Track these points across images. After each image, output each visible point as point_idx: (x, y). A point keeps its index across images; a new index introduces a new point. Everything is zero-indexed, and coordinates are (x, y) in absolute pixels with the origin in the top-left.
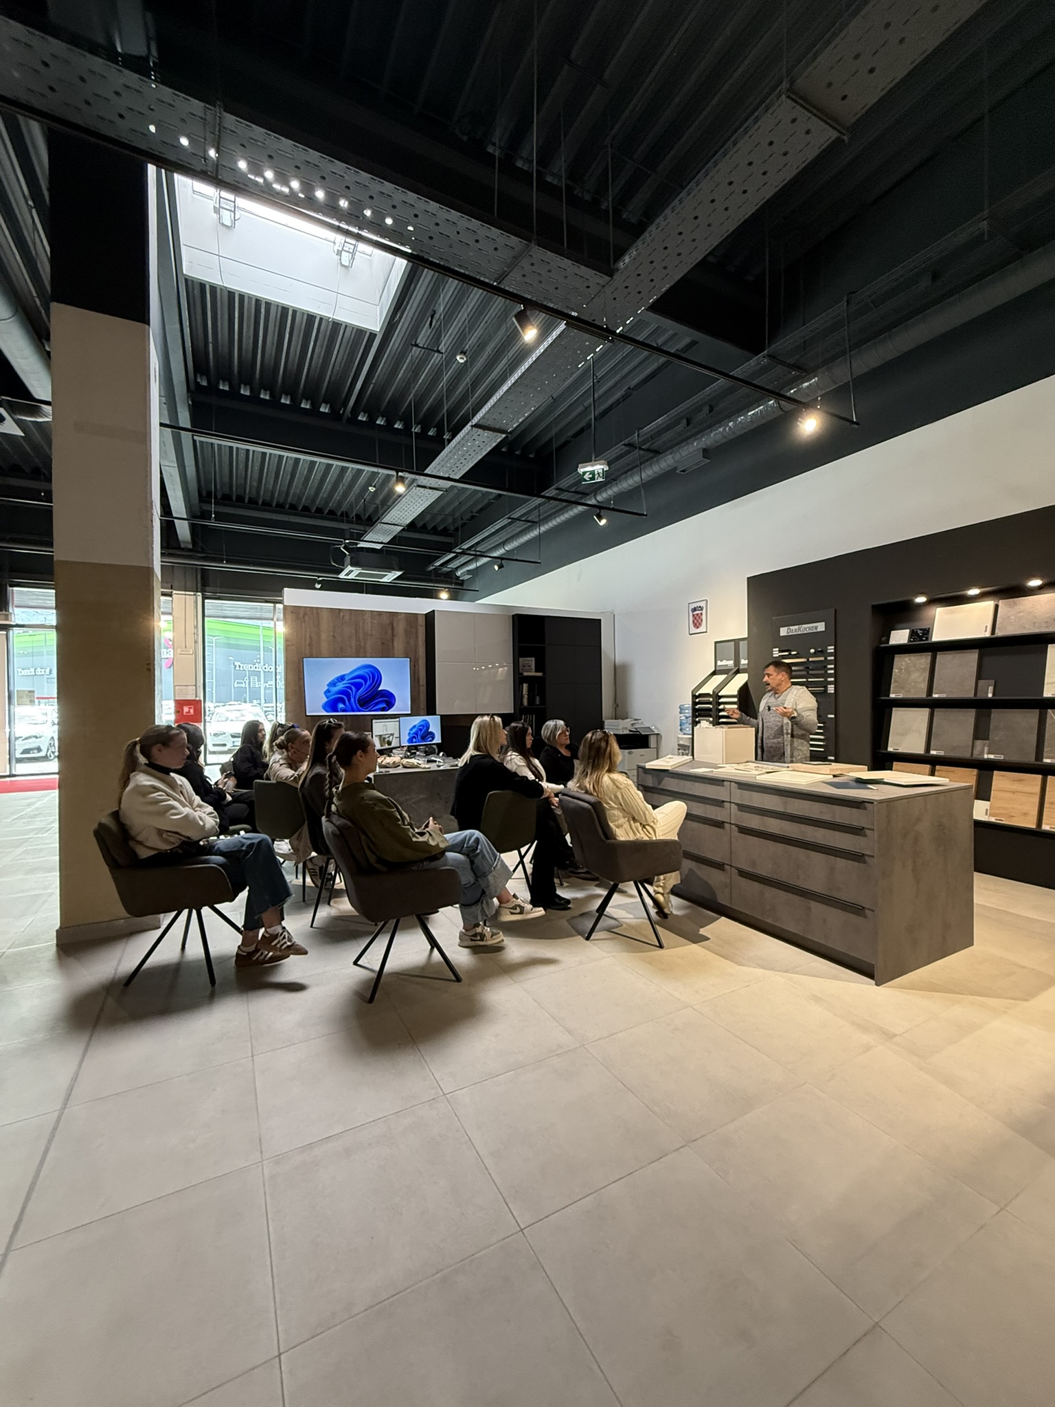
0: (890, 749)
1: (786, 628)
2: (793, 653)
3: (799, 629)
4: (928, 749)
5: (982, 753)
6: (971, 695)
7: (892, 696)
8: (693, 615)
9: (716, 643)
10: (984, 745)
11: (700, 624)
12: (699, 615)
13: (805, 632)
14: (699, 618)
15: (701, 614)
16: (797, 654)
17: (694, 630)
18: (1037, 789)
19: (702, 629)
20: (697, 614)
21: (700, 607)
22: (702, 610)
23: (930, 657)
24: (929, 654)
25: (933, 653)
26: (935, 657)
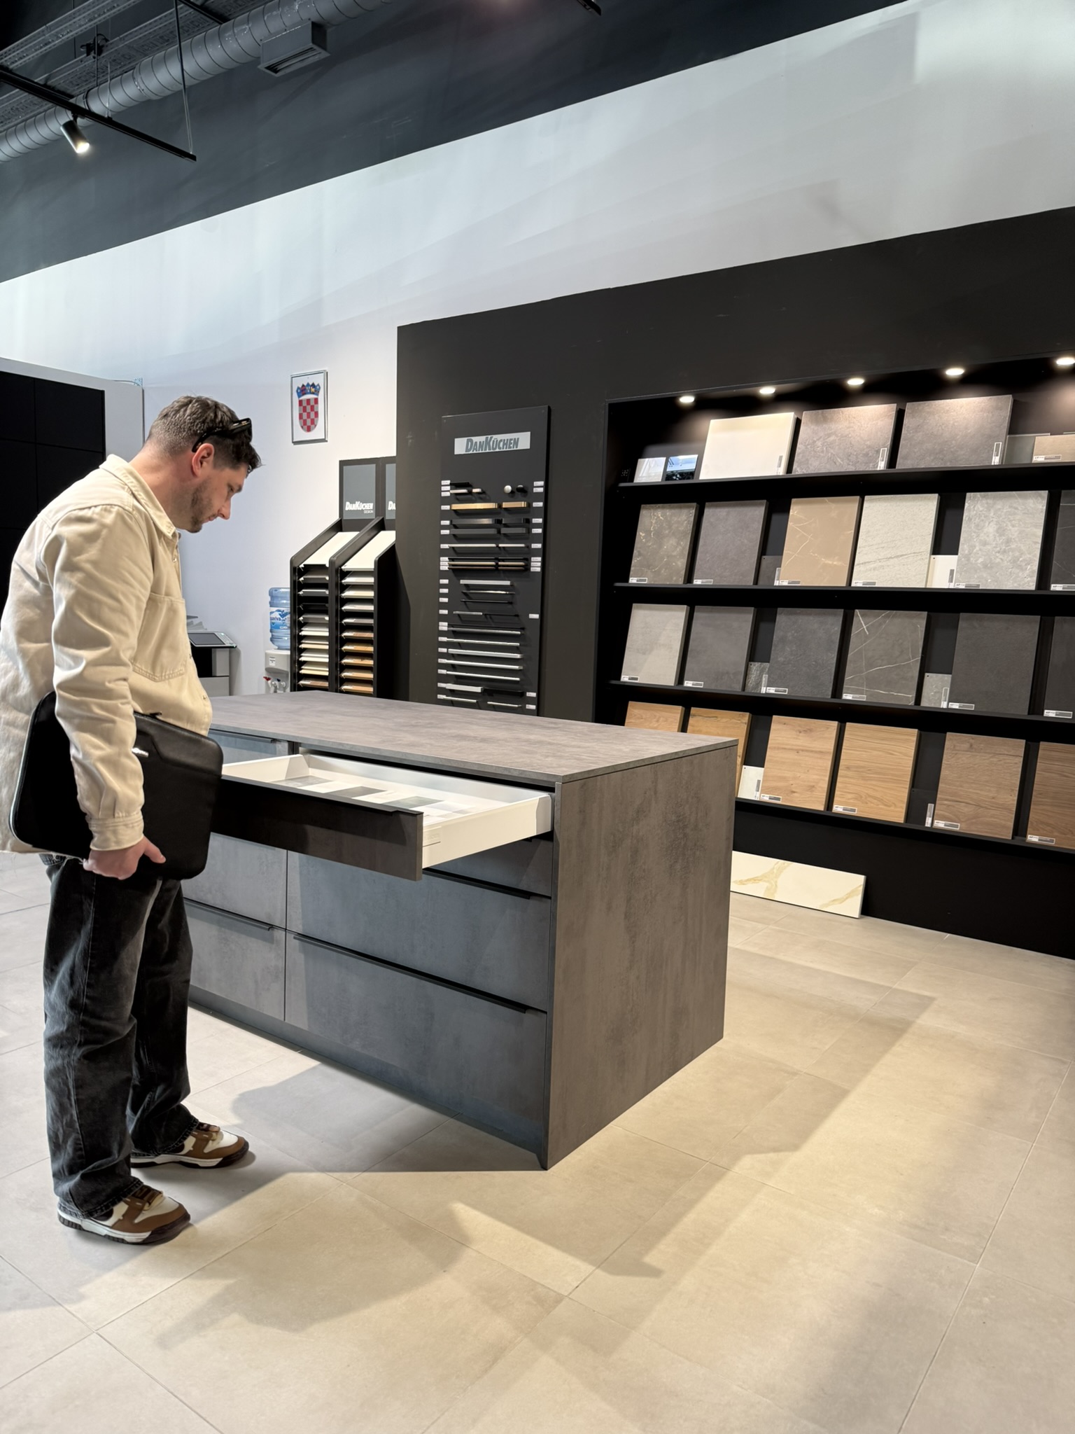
0: (625, 678)
1: (465, 439)
2: (475, 490)
3: (487, 442)
4: (681, 678)
5: (758, 684)
6: (747, 582)
7: (633, 580)
8: (301, 402)
9: (343, 464)
10: (762, 672)
11: (313, 422)
12: (312, 403)
13: (497, 450)
14: (312, 409)
15: (316, 401)
16: (483, 492)
17: (302, 435)
18: (830, 746)
19: (317, 433)
20: (308, 401)
21: (313, 385)
22: (317, 392)
23: (694, 511)
24: (692, 505)
25: (700, 503)
26: (699, 511)
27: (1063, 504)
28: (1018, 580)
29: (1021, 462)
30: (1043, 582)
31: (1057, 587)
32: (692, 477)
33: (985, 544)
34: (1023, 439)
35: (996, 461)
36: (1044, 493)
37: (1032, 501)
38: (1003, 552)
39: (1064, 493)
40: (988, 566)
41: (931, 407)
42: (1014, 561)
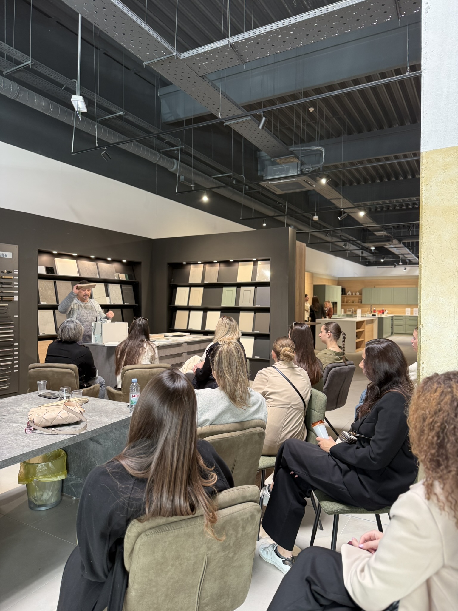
0: (41, 334)
7: (42, 303)
23: (53, 283)
24: (53, 281)
25: (55, 281)
26: (55, 283)
27: (123, 287)
28: (120, 302)
29: (118, 279)
30: (124, 302)
31: (126, 304)
32: (54, 274)
33: (114, 295)
34: (117, 274)
35: (116, 278)
36: (119, 285)
37: (118, 287)
38: (117, 296)
39: (122, 285)
40: (116, 299)
41: (103, 265)
42: (119, 298)
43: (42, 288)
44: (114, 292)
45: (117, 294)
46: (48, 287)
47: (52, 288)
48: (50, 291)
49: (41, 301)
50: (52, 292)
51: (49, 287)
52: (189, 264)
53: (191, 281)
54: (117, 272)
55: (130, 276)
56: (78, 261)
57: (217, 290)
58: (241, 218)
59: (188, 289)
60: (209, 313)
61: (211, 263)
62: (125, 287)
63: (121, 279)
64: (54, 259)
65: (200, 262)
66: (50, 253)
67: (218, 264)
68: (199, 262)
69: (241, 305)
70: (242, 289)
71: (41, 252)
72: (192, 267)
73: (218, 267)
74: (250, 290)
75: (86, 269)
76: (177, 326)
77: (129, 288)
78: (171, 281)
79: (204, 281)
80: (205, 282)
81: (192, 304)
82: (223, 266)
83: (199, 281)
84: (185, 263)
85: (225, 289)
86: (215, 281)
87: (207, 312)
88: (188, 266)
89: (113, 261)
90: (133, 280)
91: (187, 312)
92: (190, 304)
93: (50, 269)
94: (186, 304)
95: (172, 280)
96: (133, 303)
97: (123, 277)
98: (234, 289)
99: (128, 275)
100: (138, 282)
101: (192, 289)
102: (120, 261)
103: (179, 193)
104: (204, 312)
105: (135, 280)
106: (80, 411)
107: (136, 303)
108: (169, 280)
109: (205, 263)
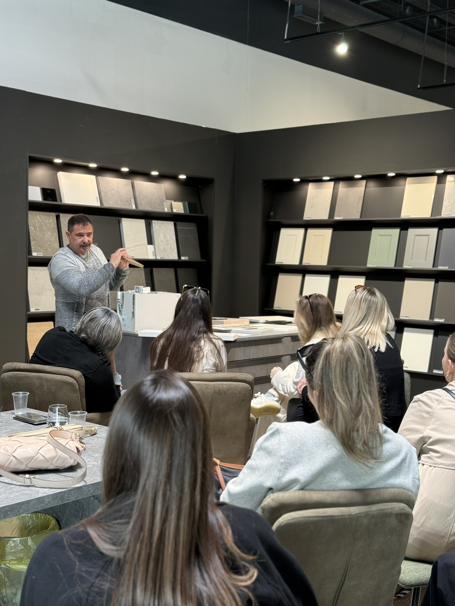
0: (33, 310)
7: (35, 254)
23: (55, 218)
24: (54, 214)
25: (57, 214)
26: (58, 218)
27: (178, 228)
28: (173, 256)
29: (170, 211)
30: (179, 256)
31: (183, 258)
32: (56, 200)
33: (162, 241)
34: (169, 202)
35: (166, 210)
36: (172, 223)
37: (170, 225)
38: (167, 245)
39: (177, 223)
40: (164, 250)
41: (142, 184)
42: (170, 248)
43: (34, 227)
44: (162, 235)
45: (168, 241)
46: (46, 225)
47: (52, 226)
48: (49, 233)
49: (32, 250)
50: (53, 235)
51: (48, 225)
52: (305, 181)
53: (309, 215)
54: (167, 198)
55: (191, 207)
56: (99, 177)
57: (361, 234)
58: (419, 86)
59: (302, 231)
60: (343, 281)
61: (349, 179)
62: (183, 226)
63: (175, 211)
64: (56, 174)
65: (328, 178)
66: (49, 163)
67: (364, 182)
68: (325, 178)
69: (407, 265)
70: (412, 232)
71: (34, 161)
72: (311, 188)
73: (364, 188)
74: (428, 235)
75: (113, 192)
76: (279, 304)
77: (191, 228)
78: (269, 217)
79: (333, 217)
80: (336, 218)
81: (309, 261)
82: (373, 187)
83: (324, 215)
84: (297, 180)
85: (376, 233)
86: (355, 215)
87: (337, 278)
88: (304, 187)
89: (162, 177)
90: (197, 213)
91: (299, 278)
92: (306, 262)
93: (49, 192)
94: (296, 262)
95: (272, 214)
96: (197, 257)
97: (179, 208)
98: (395, 232)
99: (188, 203)
100: (207, 217)
101: (310, 231)
102: (173, 178)
103: (290, 39)
104: (331, 278)
105: (202, 213)
106: (77, 449)
107: (202, 258)
108: (266, 215)
109: (336, 180)
